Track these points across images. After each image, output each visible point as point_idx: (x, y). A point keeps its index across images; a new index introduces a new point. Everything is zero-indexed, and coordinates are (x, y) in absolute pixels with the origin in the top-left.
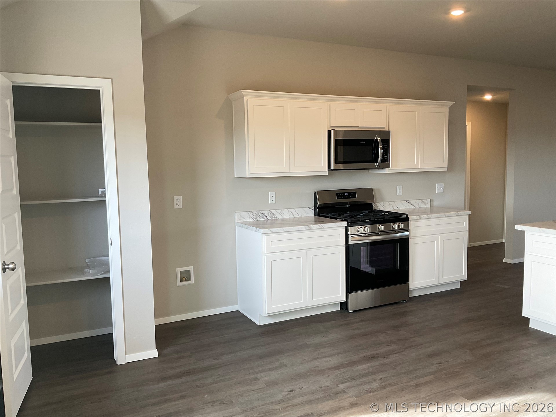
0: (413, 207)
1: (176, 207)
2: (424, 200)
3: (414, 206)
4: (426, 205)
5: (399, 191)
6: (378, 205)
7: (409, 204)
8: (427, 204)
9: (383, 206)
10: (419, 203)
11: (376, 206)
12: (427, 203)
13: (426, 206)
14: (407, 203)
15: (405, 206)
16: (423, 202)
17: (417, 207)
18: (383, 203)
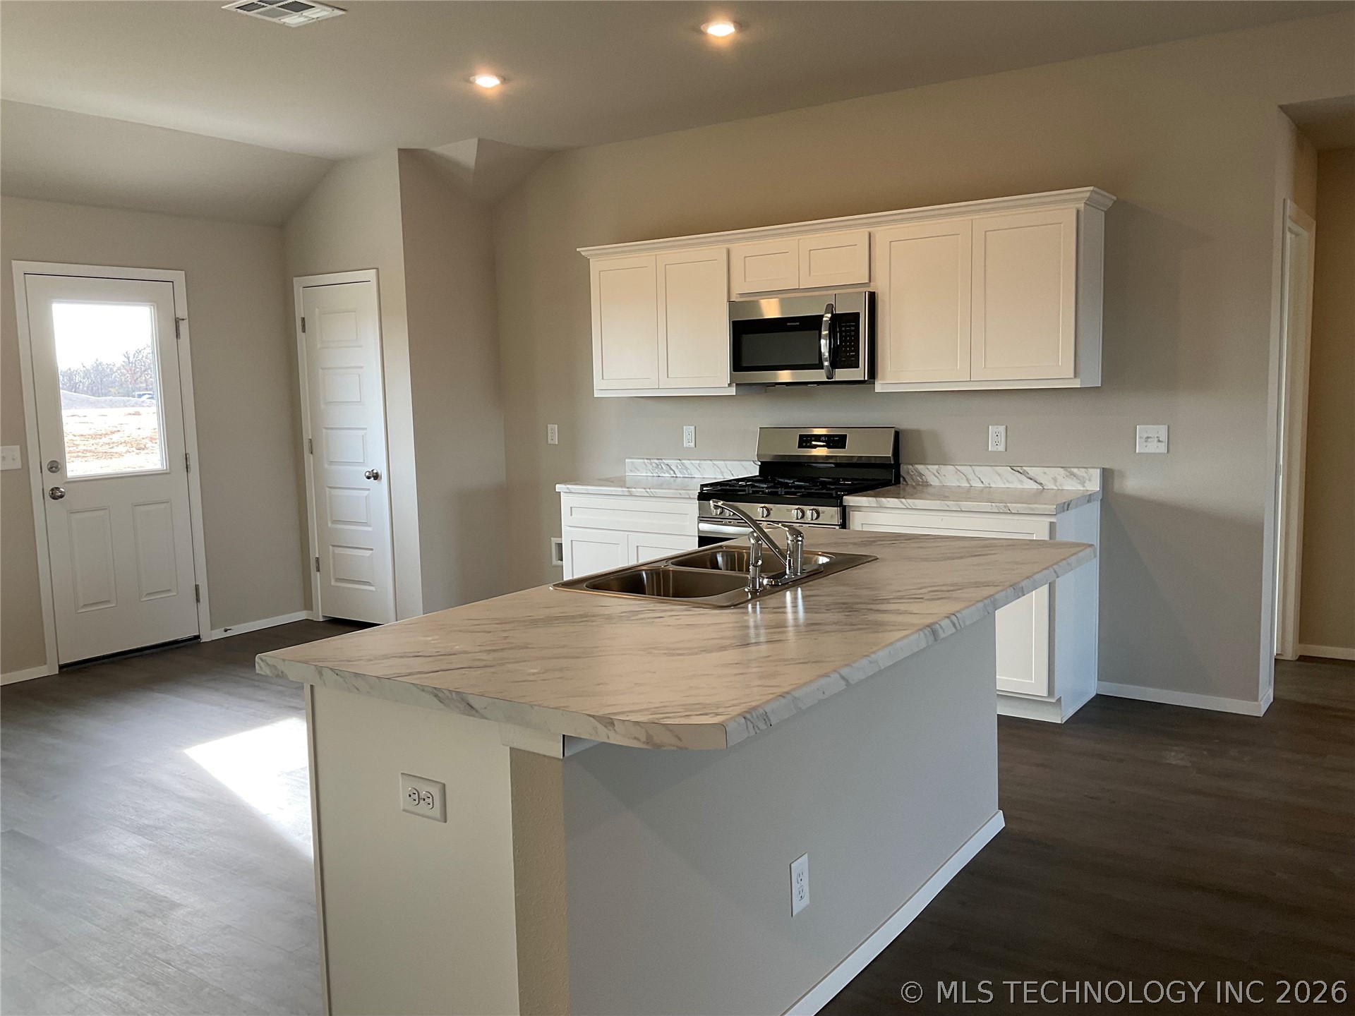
0: (1035, 486)
1: (550, 442)
2: (1075, 470)
3: (1041, 484)
4: (1083, 484)
5: (996, 437)
6: (921, 471)
7: (1023, 478)
8: (1087, 482)
9: (937, 474)
10: (1058, 477)
11: (916, 474)
12: (1090, 480)
13: (1084, 487)
14: (1013, 474)
15: (1007, 481)
16: (1073, 474)
17: (1050, 485)
18: (937, 467)
